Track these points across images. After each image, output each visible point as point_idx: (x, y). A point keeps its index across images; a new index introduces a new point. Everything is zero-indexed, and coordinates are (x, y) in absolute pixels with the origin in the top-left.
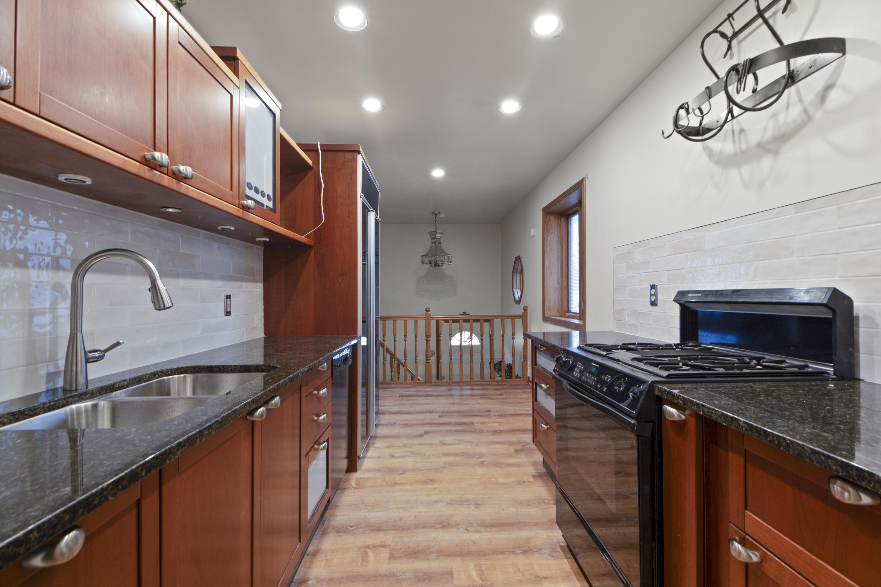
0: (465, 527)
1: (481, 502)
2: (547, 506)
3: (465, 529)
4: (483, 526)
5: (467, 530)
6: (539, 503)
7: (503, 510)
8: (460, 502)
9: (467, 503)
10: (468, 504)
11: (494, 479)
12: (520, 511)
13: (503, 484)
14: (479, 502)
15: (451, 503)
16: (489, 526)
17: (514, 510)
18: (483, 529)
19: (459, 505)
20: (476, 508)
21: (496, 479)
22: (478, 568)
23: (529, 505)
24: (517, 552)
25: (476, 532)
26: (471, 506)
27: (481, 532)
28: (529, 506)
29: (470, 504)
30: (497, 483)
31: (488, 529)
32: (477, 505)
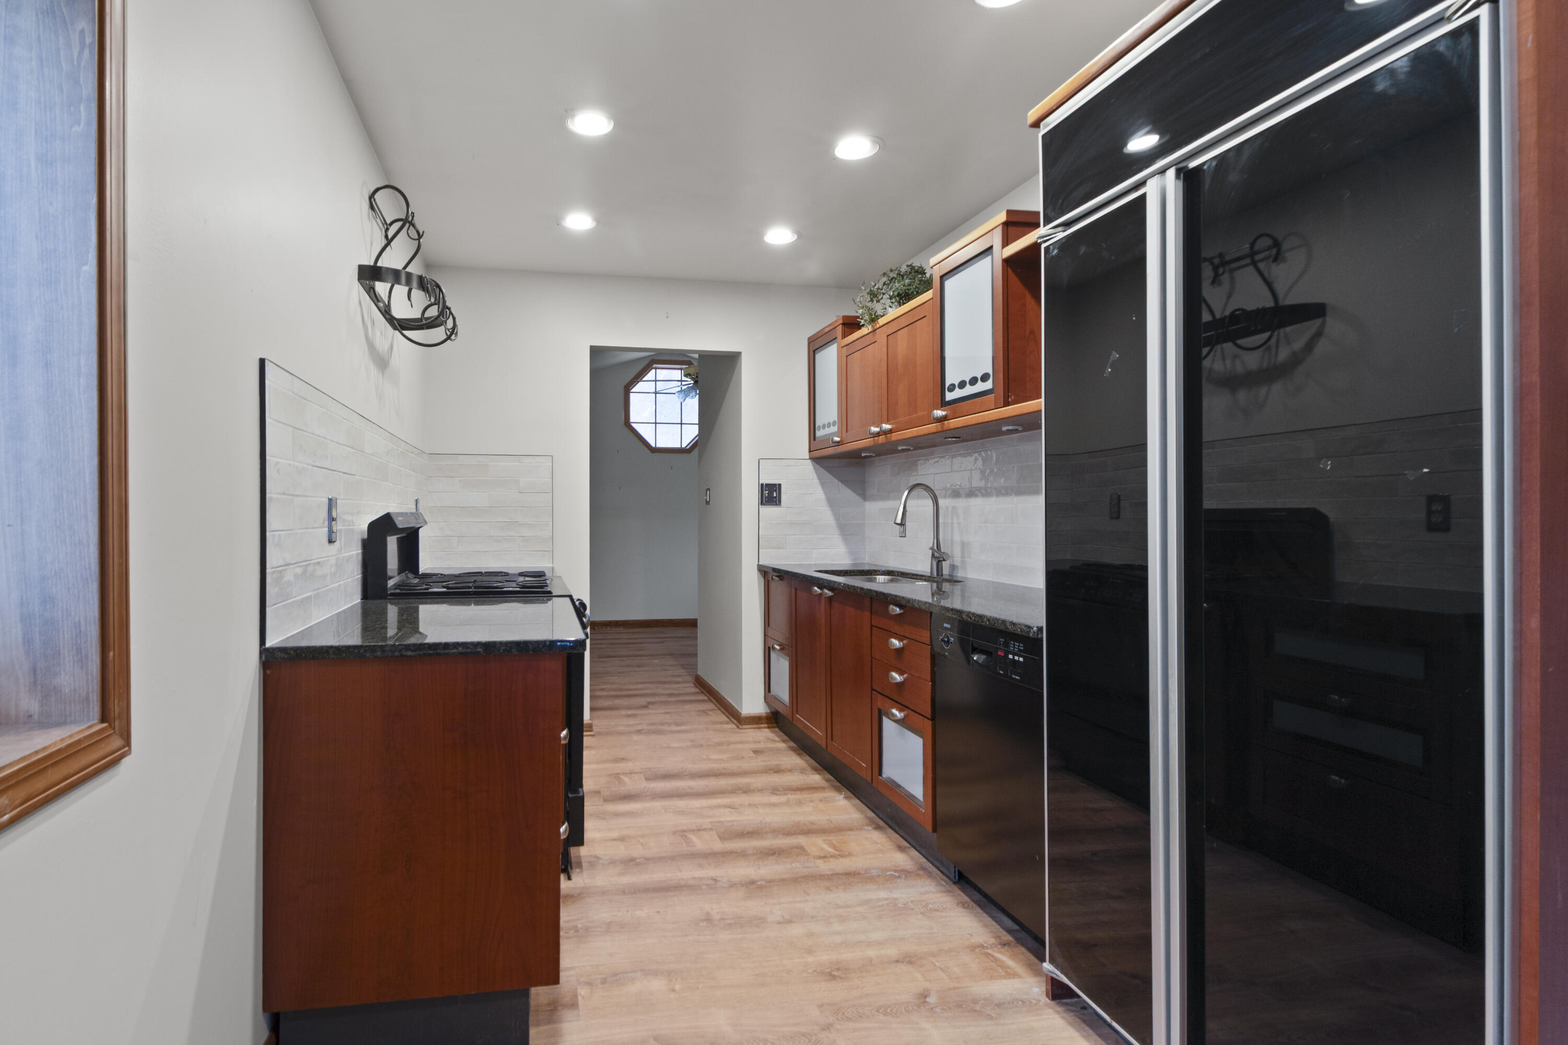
0: (719, 884)
1: (701, 924)
2: (575, 923)
3: (719, 881)
4: (692, 886)
5: (715, 880)
6: (587, 929)
7: (658, 912)
8: (738, 923)
9: (729, 922)
10: (725, 919)
11: (677, 987)
12: (628, 911)
13: (655, 973)
14: (705, 924)
15: (758, 921)
16: (682, 887)
17: (638, 913)
18: (692, 882)
19: (742, 918)
20: (708, 914)
21: (673, 990)
22: (690, 844)
23: (609, 924)
24: (642, 860)
25: (701, 879)
26: (718, 917)
27: (694, 878)
28: (608, 921)
29: (722, 919)
30: (670, 974)
31: (682, 883)
32: (708, 919)
